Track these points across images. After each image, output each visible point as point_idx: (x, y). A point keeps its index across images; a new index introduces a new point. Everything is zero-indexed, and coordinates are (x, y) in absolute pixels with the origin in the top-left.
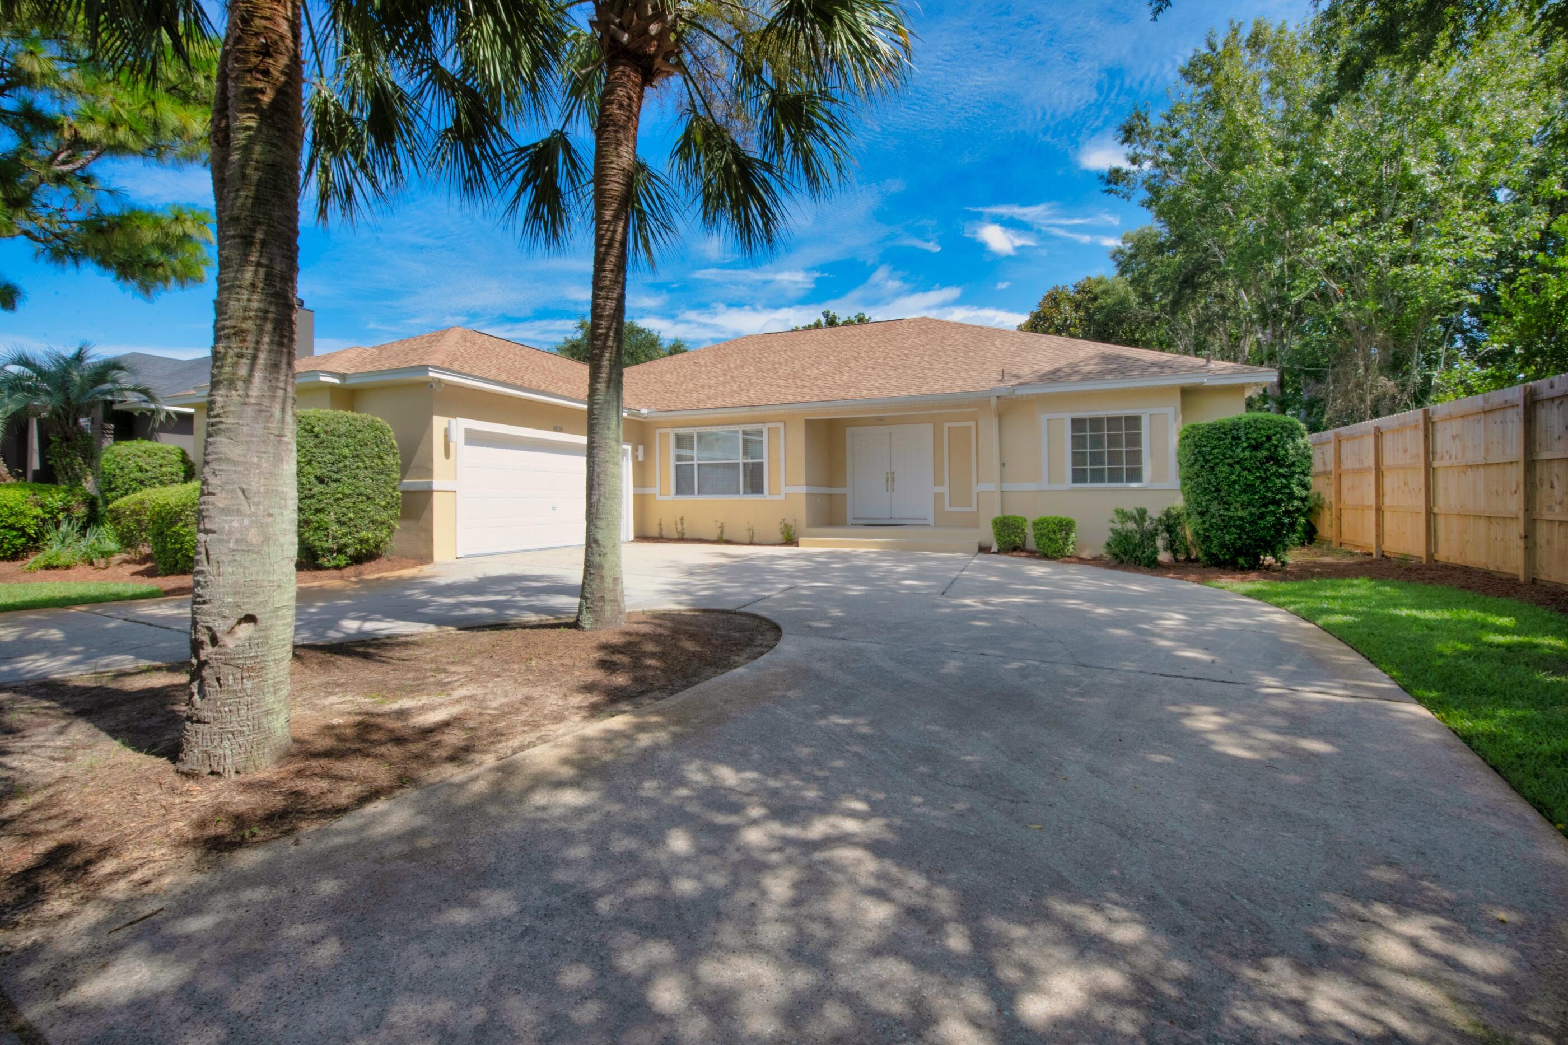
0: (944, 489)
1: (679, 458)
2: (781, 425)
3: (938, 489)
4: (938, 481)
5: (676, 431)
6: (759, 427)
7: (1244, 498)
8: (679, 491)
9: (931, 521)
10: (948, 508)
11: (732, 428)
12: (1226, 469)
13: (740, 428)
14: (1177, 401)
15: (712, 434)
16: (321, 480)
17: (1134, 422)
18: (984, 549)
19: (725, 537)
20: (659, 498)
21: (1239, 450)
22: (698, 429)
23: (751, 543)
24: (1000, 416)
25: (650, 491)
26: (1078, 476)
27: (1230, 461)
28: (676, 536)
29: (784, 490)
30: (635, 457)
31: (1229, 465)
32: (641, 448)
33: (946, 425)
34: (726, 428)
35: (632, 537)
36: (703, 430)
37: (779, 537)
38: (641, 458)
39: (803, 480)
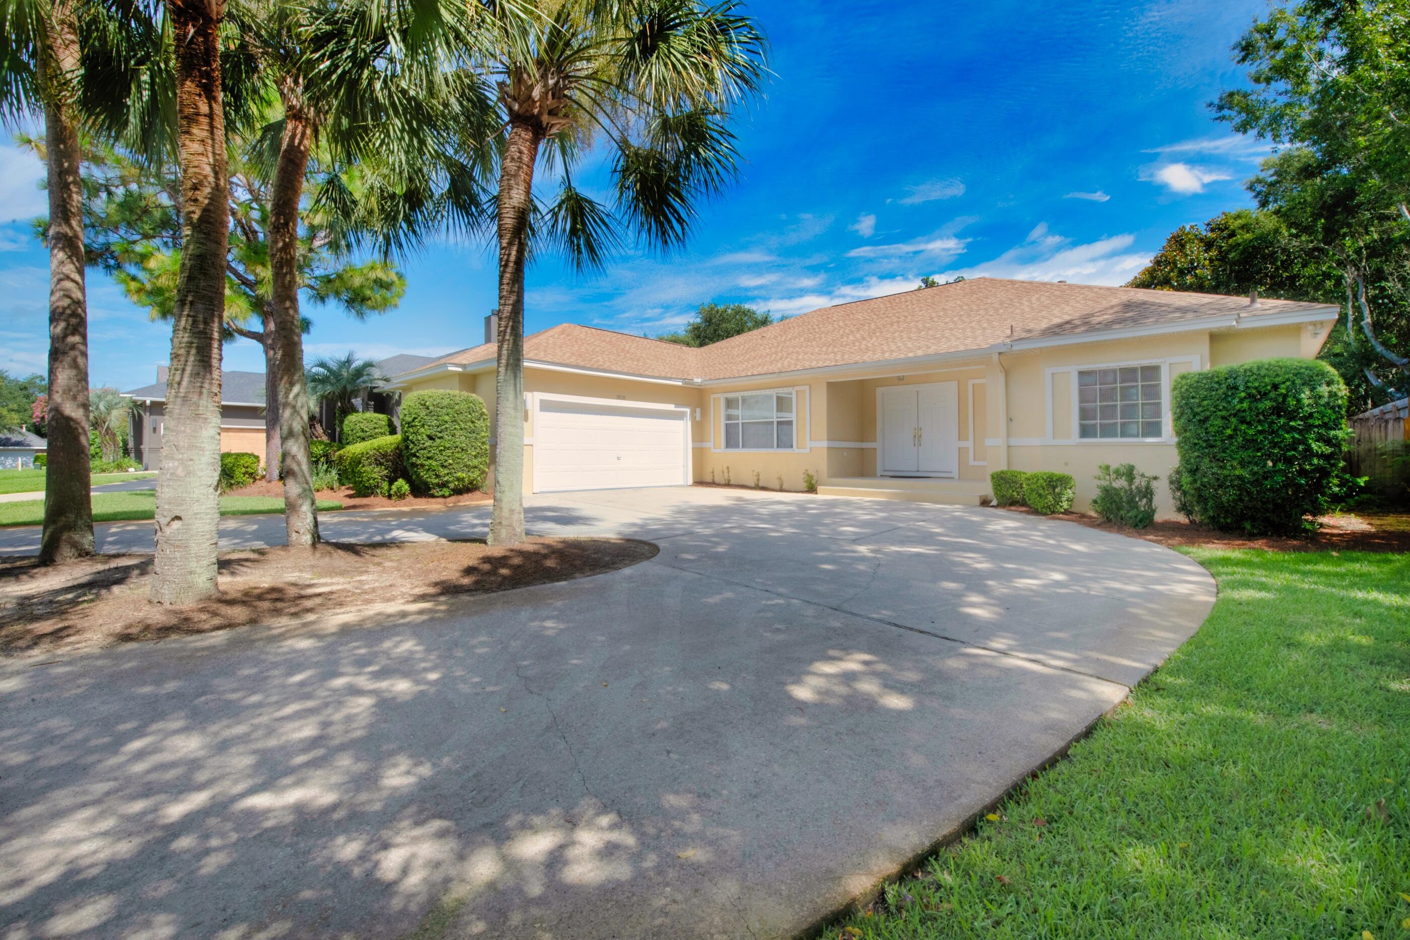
0: (969, 444)
1: (729, 417)
2: (807, 388)
3: (963, 444)
4: (961, 436)
5: (726, 395)
6: (790, 390)
7: (1244, 454)
8: (729, 444)
9: (955, 474)
10: (971, 463)
11: (768, 392)
12: (1219, 422)
13: (773, 392)
14: (1205, 348)
15: (752, 397)
16: (431, 438)
17: (1153, 372)
18: (985, 503)
19: (761, 484)
20: (713, 450)
21: (1236, 401)
22: (742, 394)
23: (781, 490)
24: (1007, 373)
25: (706, 445)
26: (1086, 432)
27: (1224, 413)
28: (723, 482)
29: (809, 444)
30: (693, 419)
31: (1223, 418)
32: (698, 410)
33: (970, 383)
34: (763, 392)
35: (690, 482)
36: (746, 394)
37: (804, 486)
38: (698, 419)
39: (825, 436)
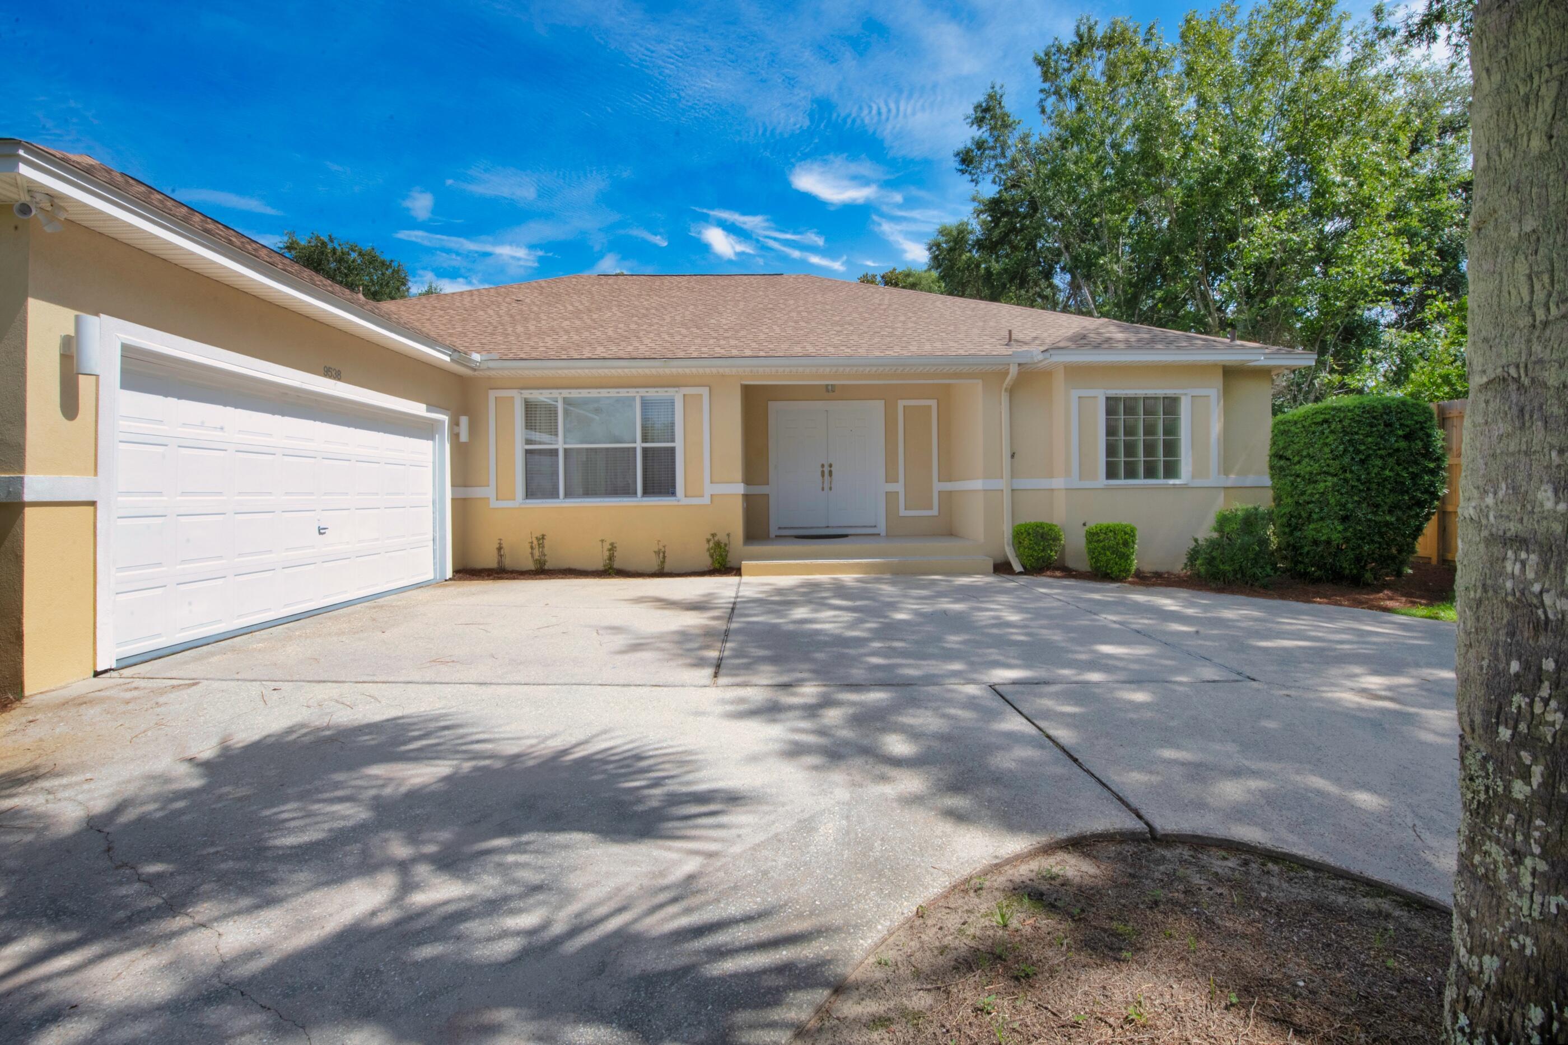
0: (899, 487)
1: (528, 442)
2: (705, 391)
3: (891, 487)
4: (890, 477)
5: (527, 394)
6: (671, 392)
8: (530, 493)
9: (882, 529)
10: (902, 512)
11: (623, 393)
13: (637, 394)
14: (1219, 381)
15: (584, 402)
17: (1171, 404)
18: (1001, 569)
19: (617, 565)
20: (494, 504)
22: (566, 394)
23: (661, 574)
25: (477, 492)
26: (1112, 471)
28: (531, 566)
29: (709, 489)
30: (455, 436)
32: (464, 420)
33: (903, 402)
34: (613, 393)
35: (449, 574)
36: (575, 394)
37: (709, 563)
38: (464, 438)
39: (738, 474)
